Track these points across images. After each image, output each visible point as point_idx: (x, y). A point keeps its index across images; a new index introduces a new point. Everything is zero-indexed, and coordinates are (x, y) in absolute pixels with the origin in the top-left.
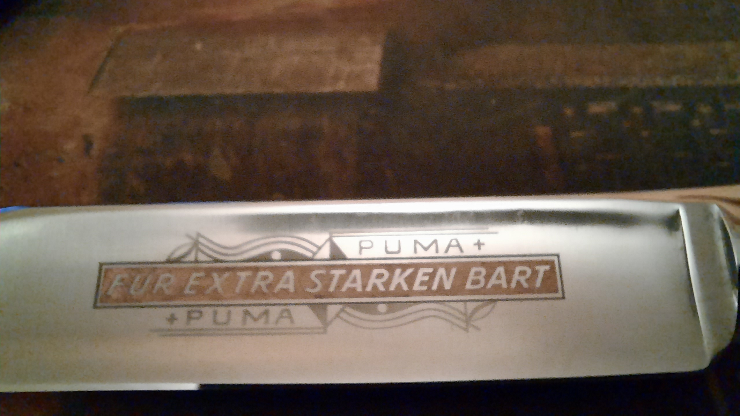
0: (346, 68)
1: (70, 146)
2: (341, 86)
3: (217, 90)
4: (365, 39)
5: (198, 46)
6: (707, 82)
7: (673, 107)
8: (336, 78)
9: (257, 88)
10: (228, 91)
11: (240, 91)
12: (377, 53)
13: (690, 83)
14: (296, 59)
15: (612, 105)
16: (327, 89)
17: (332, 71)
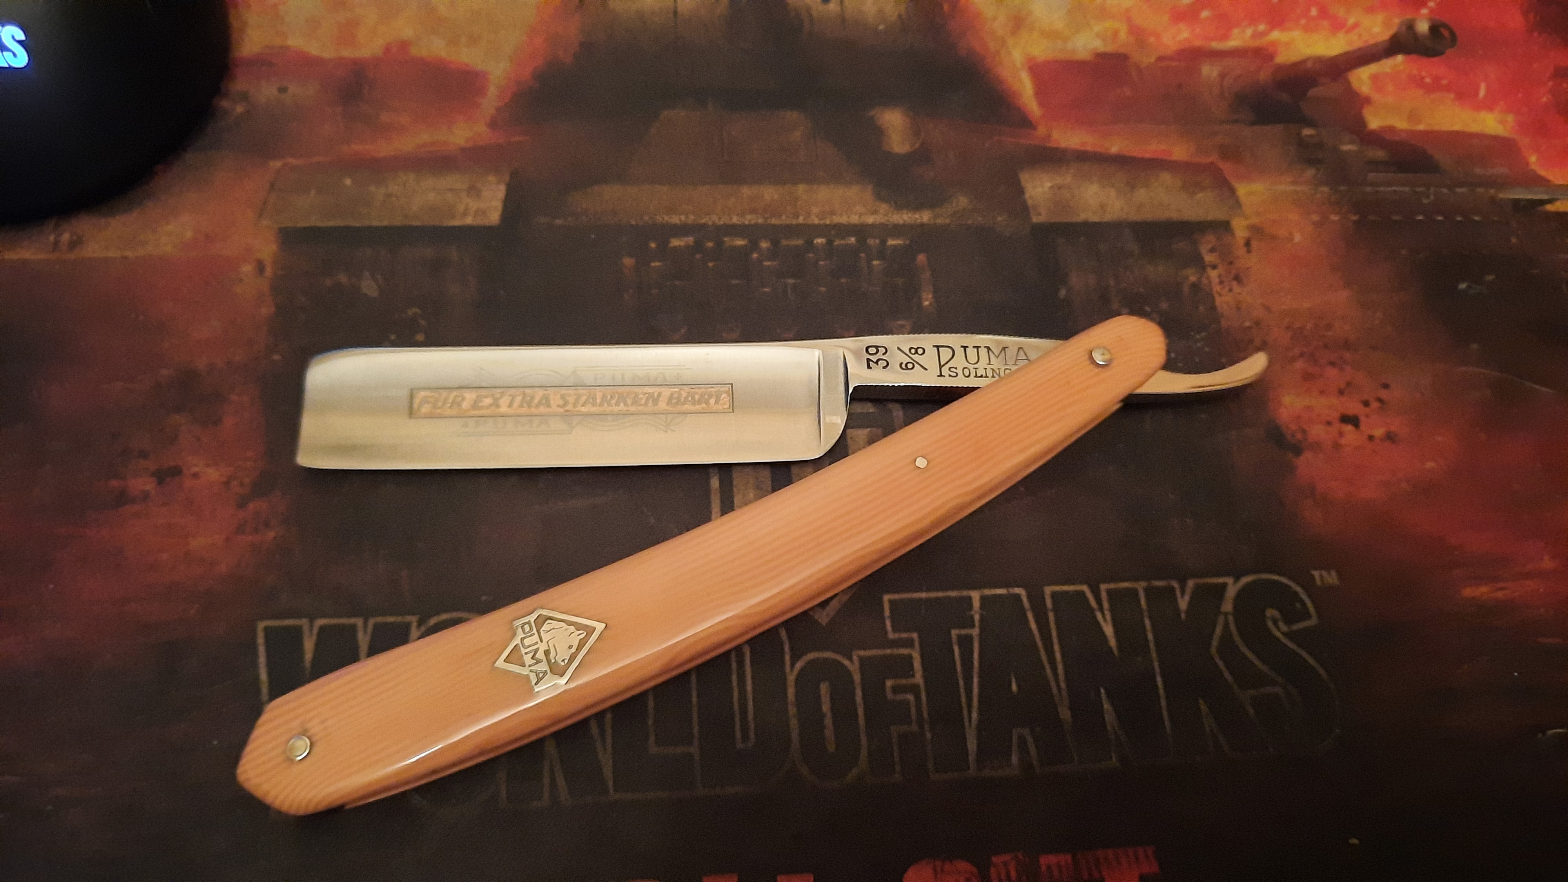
0: (474, 205)
1: (247, 269)
2: (469, 221)
3: (367, 223)
4: (492, 178)
5: (348, 182)
6: (774, 221)
7: (740, 242)
8: (465, 214)
9: (398, 222)
10: (375, 223)
11: (385, 223)
12: (500, 192)
13: (760, 221)
14: (431, 196)
15: (690, 240)
16: (457, 223)
17: (461, 208)
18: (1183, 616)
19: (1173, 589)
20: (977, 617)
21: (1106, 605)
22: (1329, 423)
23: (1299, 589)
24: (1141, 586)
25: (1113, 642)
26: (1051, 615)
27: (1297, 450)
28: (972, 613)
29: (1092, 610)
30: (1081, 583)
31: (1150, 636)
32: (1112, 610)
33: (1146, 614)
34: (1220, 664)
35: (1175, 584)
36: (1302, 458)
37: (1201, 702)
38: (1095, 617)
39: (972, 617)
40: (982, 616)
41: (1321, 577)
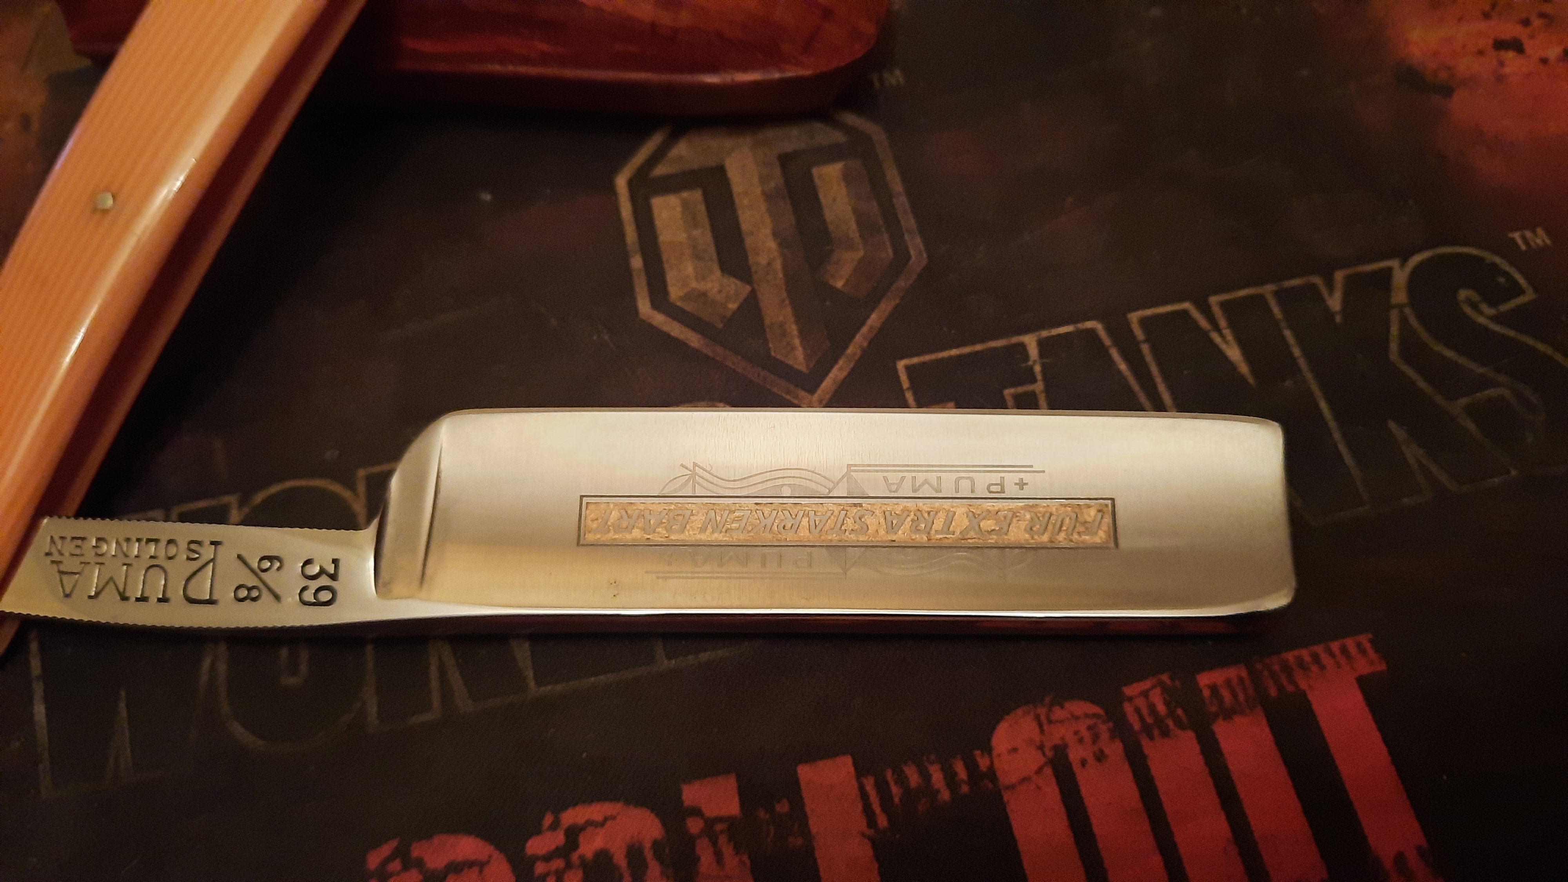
18: (1338, 319)
19: (1313, 287)
20: (1038, 369)
21: (1223, 323)
22: (1481, 53)
23: (1498, 260)
24: (1268, 289)
25: (1244, 368)
26: (1145, 349)
27: (1447, 91)
28: (1030, 363)
29: (1205, 334)
30: (1182, 300)
31: (1297, 352)
32: (1232, 325)
33: (1283, 324)
34: (1410, 372)
35: (1317, 280)
36: (1456, 97)
37: (1392, 425)
38: (1211, 341)
39: (1031, 369)
40: (1044, 367)
41: (1524, 238)
